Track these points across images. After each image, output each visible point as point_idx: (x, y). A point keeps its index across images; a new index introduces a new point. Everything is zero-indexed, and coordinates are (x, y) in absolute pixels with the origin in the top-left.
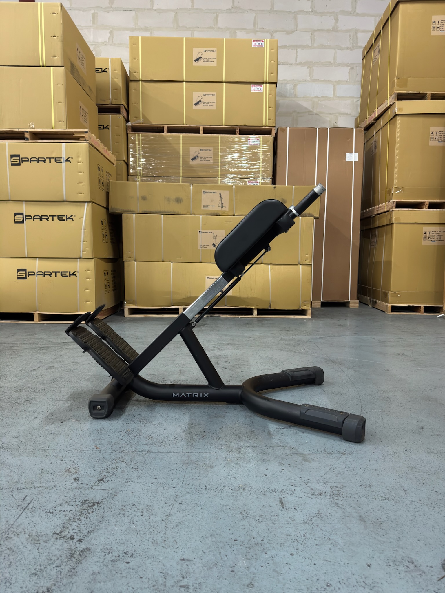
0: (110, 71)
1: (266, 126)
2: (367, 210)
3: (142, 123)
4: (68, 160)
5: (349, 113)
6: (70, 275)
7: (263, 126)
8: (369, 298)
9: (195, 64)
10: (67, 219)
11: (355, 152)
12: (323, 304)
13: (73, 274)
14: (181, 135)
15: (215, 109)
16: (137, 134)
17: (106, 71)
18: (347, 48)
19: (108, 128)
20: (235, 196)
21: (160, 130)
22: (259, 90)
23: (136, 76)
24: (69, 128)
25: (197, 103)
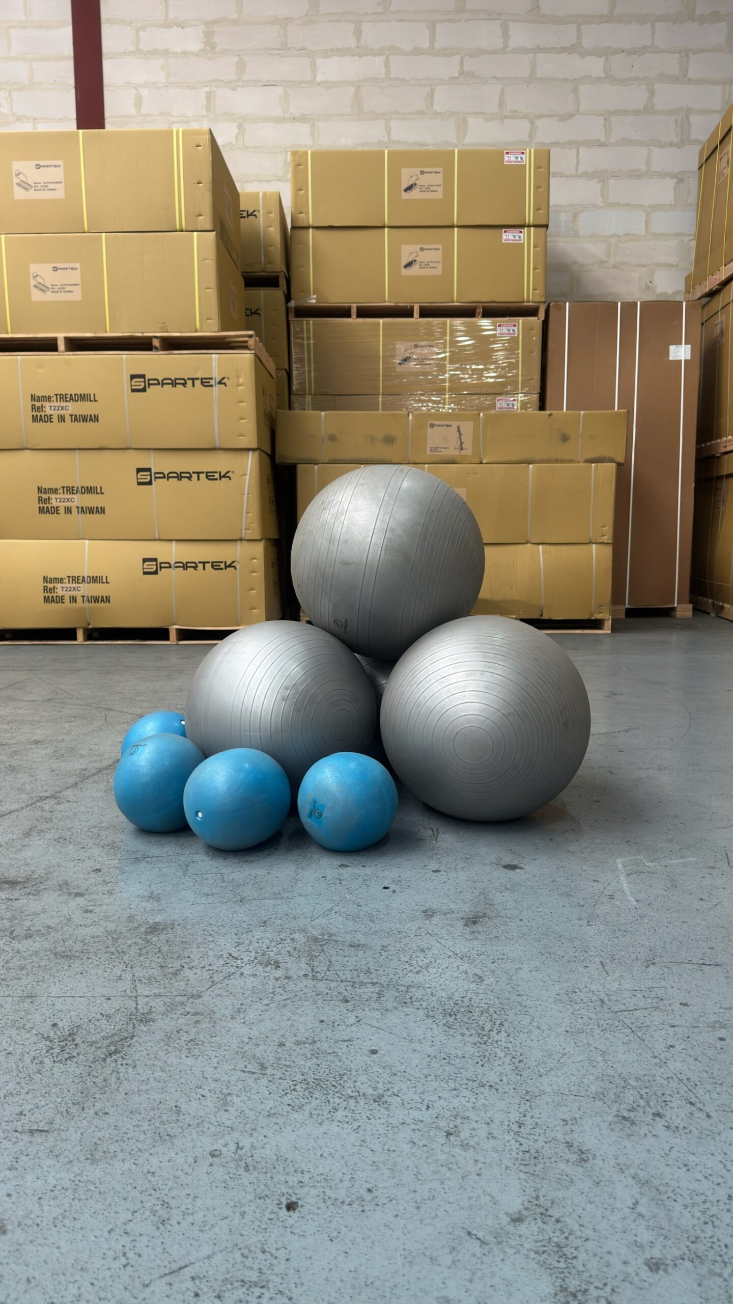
0: (261, 215)
1: (529, 302)
2: (708, 444)
4: (223, 381)
5: (674, 263)
6: (226, 567)
7: (523, 302)
8: (710, 601)
9: (405, 196)
10: (221, 477)
11: (686, 343)
12: (630, 613)
13: (230, 566)
14: (381, 321)
15: (440, 273)
16: (305, 322)
17: (255, 215)
18: (671, 144)
19: (259, 314)
20: (483, 431)
21: (344, 312)
22: (517, 238)
23: (302, 220)
24: (223, 329)
25: (409, 265)
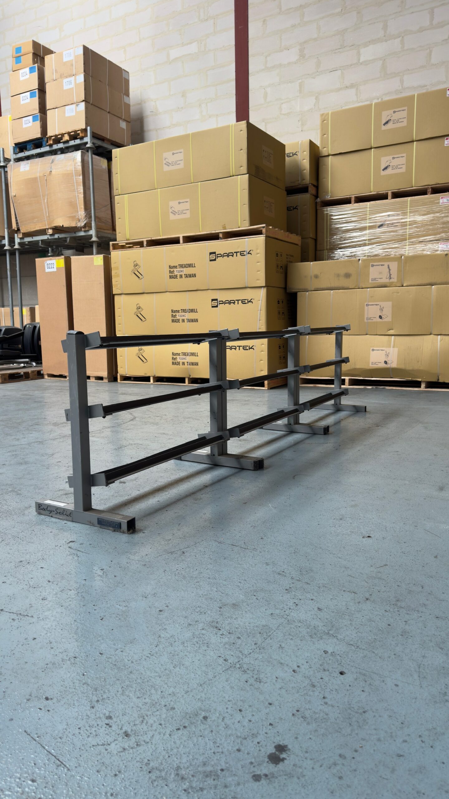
3: (331, 197)
4: (250, 253)
9: (384, 128)
10: (248, 302)
14: (368, 204)
15: (405, 171)
16: (325, 209)
17: (297, 155)
20: (404, 267)
23: (324, 152)
24: (251, 225)
25: (386, 168)
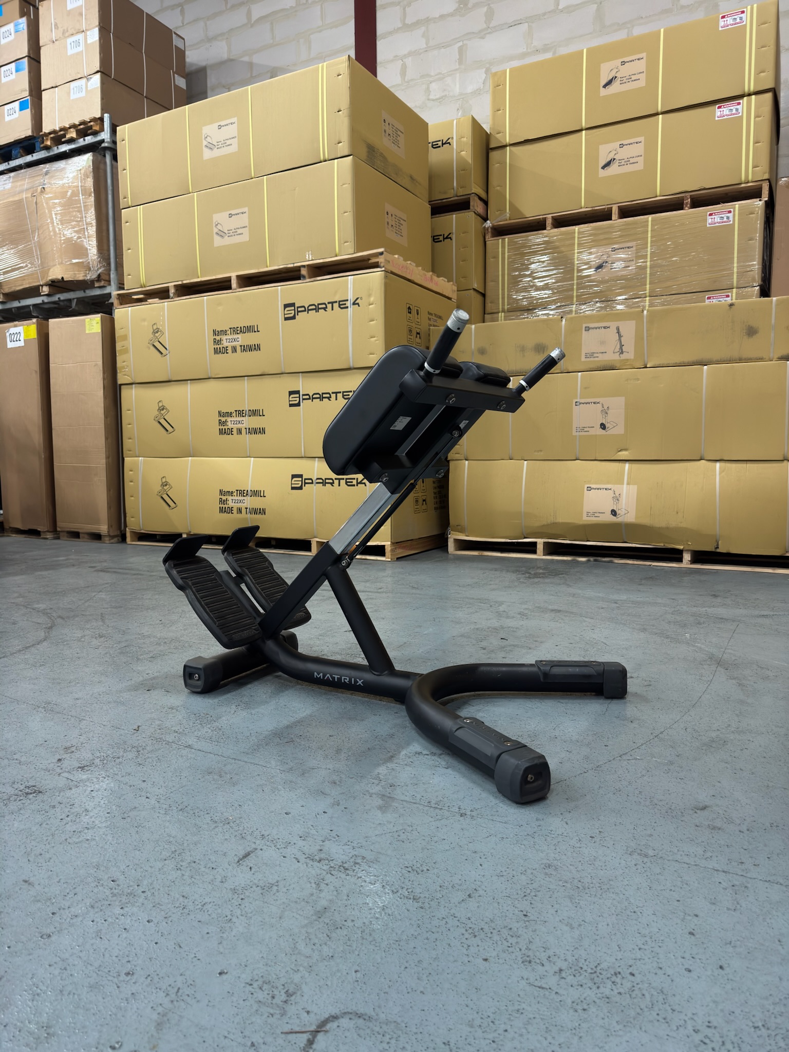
0: (454, 142)
1: (748, 182)
3: (510, 220)
4: (356, 302)
6: (357, 484)
7: (741, 184)
9: (604, 92)
13: (361, 483)
14: (577, 228)
16: (500, 240)
17: (449, 143)
19: (450, 238)
20: (647, 331)
21: (538, 226)
22: (734, 111)
23: (500, 140)
24: (357, 250)
25: (608, 164)
